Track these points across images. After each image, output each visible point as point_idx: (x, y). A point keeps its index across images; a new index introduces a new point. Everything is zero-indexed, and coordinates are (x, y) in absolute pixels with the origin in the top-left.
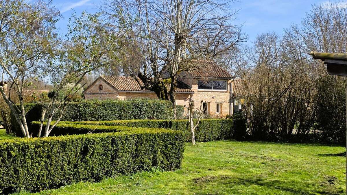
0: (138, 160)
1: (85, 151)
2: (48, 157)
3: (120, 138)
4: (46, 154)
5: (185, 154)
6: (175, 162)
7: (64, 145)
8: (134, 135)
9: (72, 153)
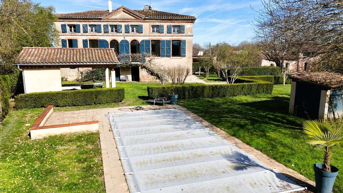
0: (258, 91)
1: (243, 88)
2: (233, 89)
3: (253, 84)
4: (233, 88)
5: (274, 89)
6: (270, 92)
7: (237, 86)
8: (257, 84)
9: (239, 88)
